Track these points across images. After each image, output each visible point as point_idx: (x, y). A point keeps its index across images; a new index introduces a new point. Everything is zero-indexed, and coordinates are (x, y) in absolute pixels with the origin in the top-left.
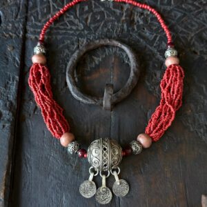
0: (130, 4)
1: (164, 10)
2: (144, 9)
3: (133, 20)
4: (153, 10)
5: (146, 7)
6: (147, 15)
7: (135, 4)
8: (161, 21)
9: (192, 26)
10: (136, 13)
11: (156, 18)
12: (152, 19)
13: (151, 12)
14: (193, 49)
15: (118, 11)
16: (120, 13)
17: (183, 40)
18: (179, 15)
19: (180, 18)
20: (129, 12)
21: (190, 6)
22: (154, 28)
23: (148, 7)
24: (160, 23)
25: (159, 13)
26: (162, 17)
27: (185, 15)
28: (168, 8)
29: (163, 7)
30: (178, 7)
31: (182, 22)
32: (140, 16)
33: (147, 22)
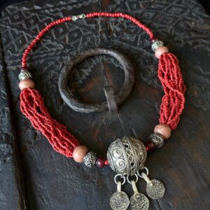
0: (102, 16)
1: (136, 14)
2: (116, 17)
3: (110, 30)
4: (126, 16)
5: (118, 15)
6: (122, 22)
7: (108, 15)
8: (137, 23)
9: (167, 20)
10: (111, 24)
11: (132, 22)
12: (128, 24)
13: (125, 19)
14: (176, 39)
15: (93, 26)
16: (96, 27)
17: (164, 34)
18: (152, 14)
19: (154, 17)
20: (104, 23)
21: (159, 5)
22: (133, 31)
23: (121, 14)
24: (136, 25)
25: (133, 17)
26: (137, 19)
27: (157, 13)
28: (140, 12)
29: (134, 12)
30: (148, 8)
31: (157, 19)
32: (115, 25)
33: (124, 27)
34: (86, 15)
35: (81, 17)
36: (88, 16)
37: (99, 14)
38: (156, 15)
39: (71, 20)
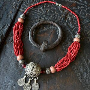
0: (68, 10)
1: (81, 17)
2: (73, 14)
4: (76, 16)
5: (74, 13)
6: (74, 17)
7: (70, 11)
8: (78, 21)
10: (69, 15)
11: (77, 20)
12: (75, 20)
13: (76, 17)
14: (88, 38)
15: (62, 12)
17: (85, 33)
18: (87, 21)
19: (87, 23)
20: (66, 14)
22: (75, 24)
23: (75, 14)
24: (77, 22)
25: (79, 18)
26: (80, 20)
28: (84, 17)
29: (81, 16)
32: (70, 17)
33: (72, 20)
34: (62, 5)
35: (60, 5)
36: (62, 6)
37: (67, 8)
38: (89, 23)
39: (55, 4)
